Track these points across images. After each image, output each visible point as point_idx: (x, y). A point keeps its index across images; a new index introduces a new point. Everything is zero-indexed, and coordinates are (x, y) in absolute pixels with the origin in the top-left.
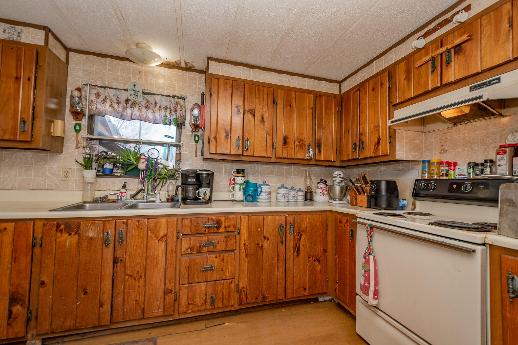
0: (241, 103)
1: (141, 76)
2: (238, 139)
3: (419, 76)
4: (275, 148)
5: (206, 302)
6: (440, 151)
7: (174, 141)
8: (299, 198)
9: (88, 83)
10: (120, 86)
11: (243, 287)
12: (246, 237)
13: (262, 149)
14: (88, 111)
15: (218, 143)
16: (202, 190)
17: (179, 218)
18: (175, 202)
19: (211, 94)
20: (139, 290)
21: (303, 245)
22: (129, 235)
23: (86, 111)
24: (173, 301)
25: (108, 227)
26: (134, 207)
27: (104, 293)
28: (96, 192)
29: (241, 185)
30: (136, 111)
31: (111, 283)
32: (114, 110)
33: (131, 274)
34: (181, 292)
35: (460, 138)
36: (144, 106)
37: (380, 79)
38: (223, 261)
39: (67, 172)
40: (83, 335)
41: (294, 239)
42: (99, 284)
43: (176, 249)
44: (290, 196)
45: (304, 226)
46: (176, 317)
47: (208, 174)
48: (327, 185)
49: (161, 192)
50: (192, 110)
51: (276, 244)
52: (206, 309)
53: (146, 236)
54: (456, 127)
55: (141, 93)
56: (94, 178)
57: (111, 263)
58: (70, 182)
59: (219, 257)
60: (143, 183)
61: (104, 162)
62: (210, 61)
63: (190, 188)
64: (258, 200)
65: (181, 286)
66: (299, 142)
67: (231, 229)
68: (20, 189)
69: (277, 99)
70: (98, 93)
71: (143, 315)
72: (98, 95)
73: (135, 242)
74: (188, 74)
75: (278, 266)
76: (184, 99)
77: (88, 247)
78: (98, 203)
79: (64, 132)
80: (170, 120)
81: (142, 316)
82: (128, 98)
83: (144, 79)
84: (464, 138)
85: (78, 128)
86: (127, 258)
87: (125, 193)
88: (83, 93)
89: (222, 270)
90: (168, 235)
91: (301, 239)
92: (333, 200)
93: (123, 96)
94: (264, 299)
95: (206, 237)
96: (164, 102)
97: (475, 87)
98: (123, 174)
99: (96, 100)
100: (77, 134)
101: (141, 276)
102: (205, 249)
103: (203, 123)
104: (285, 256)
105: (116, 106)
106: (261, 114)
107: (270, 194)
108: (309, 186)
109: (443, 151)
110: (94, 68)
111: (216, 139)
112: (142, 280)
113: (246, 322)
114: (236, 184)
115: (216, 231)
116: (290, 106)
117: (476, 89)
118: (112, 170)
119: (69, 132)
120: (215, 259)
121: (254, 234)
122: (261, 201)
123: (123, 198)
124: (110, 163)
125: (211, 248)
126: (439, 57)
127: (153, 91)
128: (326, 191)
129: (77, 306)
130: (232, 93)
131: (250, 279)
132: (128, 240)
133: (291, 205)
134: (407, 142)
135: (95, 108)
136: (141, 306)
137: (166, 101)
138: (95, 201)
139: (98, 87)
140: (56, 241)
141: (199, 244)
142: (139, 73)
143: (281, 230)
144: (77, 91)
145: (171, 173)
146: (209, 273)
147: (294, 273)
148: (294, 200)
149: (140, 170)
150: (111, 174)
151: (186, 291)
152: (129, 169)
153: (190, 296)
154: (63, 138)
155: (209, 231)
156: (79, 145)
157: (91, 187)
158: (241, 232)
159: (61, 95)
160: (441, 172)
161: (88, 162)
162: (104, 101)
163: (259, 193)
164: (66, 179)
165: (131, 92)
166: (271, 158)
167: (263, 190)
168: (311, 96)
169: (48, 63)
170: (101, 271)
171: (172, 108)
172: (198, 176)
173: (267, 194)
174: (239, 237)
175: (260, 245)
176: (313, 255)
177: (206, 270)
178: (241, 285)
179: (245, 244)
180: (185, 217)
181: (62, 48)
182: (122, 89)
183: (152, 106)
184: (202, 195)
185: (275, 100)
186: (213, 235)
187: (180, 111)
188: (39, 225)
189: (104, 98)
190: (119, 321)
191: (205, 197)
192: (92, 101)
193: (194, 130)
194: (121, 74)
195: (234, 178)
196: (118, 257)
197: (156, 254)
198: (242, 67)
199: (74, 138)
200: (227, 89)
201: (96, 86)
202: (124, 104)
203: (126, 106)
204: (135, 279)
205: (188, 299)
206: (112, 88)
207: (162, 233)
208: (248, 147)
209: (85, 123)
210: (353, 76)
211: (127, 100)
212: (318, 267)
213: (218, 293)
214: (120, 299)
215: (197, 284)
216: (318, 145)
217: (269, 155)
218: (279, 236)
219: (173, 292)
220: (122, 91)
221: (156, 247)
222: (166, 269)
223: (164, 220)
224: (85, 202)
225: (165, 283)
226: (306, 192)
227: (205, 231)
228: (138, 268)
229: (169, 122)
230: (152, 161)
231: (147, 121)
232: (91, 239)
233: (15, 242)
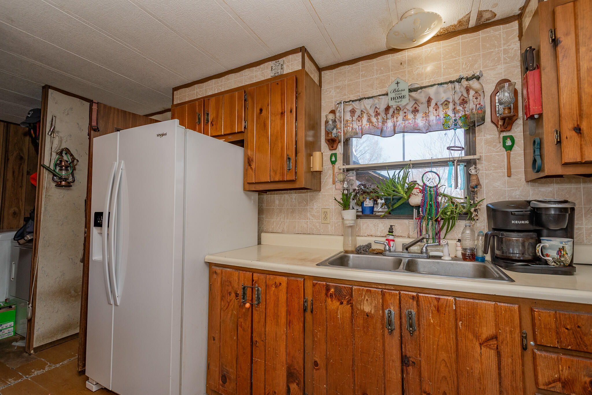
1: (403, 69)
9: (342, 101)
10: (377, 92)
14: (343, 135)
16: (550, 243)
19: (555, 40)
23: (341, 136)
28: (358, 238)
30: (400, 121)
32: (373, 125)
36: (411, 109)
39: (326, 213)
43: (523, 372)
47: (564, 210)
50: (494, 95)
53: (454, 330)
55: (406, 93)
56: (354, 220)
58: (329, 225)
61: (364, 198)
63: (514, 238)
68: (288, 233)
70: (353, 109)
72: (353, 112)
73: (434, 336)
74: (481, 34)
76: (479, 78)
78: (361, 253)
79: (322, 165)
80: (455, 120)
82: (388, 105)
83: (408, 71)
85: (333, 159)
86: (423, 362)
88: (338, 114)
90: (501, 338)
93: (383, 104)
96: (441, 94)
98: (388, 214)
99: (351, 119)
100: (333, 166)
105: (374, 120)
110: (346, 81)
111: (578, 130)
118: (373, 207)
119: (325, 166)
123: (392, 249)
124: (370, 200)
132: (422, 331)
135: (350, 130)
137: (445, 92)
138: (358, 251)
139: (353, 101)
140: (326, 308)
142: (401, 66)
144: (331, 114)
145: (462, 209)
149: (413, 207)
150: (371, 213)
152: (396, 206)
154: (321, 172)
156: (336, 180)
157: (351, 232)
161: (346, 200)
162: (360, 118)
164: (326, 222)
165: (393, 95)
171: (457, 100)
172: (535, 213)
181: (315, 68)
182: (380, 95)
183: (422, 108)
184: (551, 253)
187: (475, 100)
188: (308, 283)
189: (360, 113)
191: (562, 259)
192: (347, 121)
193: (502, 129)
194: (377, 76)
196: (408, 356)
197: (477, 371)
199: (331, 172)
201: (350, 101)
202: (383, 114)
203: (385, 118)
206: (368, 98)
207: (487, 331)
209: (341, 150)
211: (388, 109)
220: (380, 97)
221: (477, 356)
224: (347, 252)
229: (454, 124)
230: (430, 191)
231: (416, 131)
232: (367, 316)
233: (288, 302)
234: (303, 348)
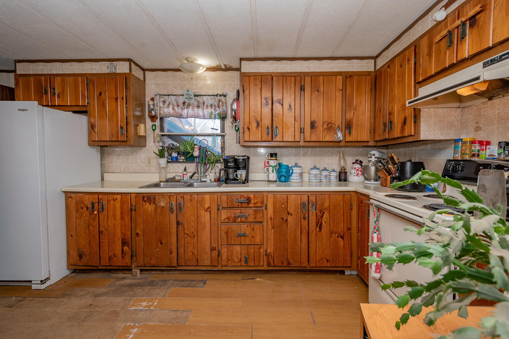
0: (269, 95)
1: (193, 82)
2: (268, 128)
3: (439, 51)
4: (304, 132)
5: (241, 260)
6: (475, 128)
7: (219, 132)
8: (332, 179)
9: (158, 93)
10: (179, 92)
11: (270, 253)
12: (271, 212)
13: (291, 134)
14: (159, 115)
15: (250, 132)
16: (239, 172)
17: (218, 194)
18: (221, 182)
19: (244, 90)
20: (194, 246)
21: (325, 222)
22: (185, 206)
24: (217, 256)
25: (172, 200)
26: (191, 185)
27: (172, 245)
28: (168, 174)
29: (274, 167)
30: (190, 110)
31: (176, 238)
32: (175, 112)
33: (188, 233)
34: (222, 250)
35: (495, 113)
36: (196, 105)
37: (407, 54)
38: (253, 230)
39: (149, 160)
40: (162, 271)
41: (316, 215)
42: (169, 238)
43: (218, 218)
44: (322, 176)
45: (327, 205)
46: (220, 268)
47: (244, 159)
48: (362, 166)
49: (210, 174)
50: (232, 105)
51: (299, 219)
52: (241, 266)
53: (196, 207)
54: (492, 101)
55: (193, 96)
56: (165, 164)
57: (175, 225)
58: (152, 167)
59: (250, 227)
60: (197, 166)
61: (172, 152)
62: (242, 62)
63: (231, 171)
64: (290, 180)
65: (222, 246)
66: (328, 125)
67: (259, 205)
68: (124, 172)
69: (304, 86)
70: (164, 100)
71: (198, 263)
72: (164, 102)
73: (189, 211)
74: (228, 73)
75: (301, 238)
76: (225, 96)
77: (161, 213)
78: (169, 182)
79: (145, 132)
80: (215, 115)
81: (196, 264)
82: (184, 101)
83: (195, 84)
84: (498, 114)
85: (154, 128)
86: (185, 222)
87: (186, 174)
88: (155, 102)
89: (253, 237)
90: (211, 207)
91: (324, 216)
92: (368, 181)
93: (181, 100)
94: (289, 264)
95: (239, 210)
96: (209, 101)
97: (487, 62)
98: (185, 160)
99: (163, 106)
100: (154, 132)
101: (194, 236)
102: (239, 220)
103: (239, 116)
104: (307, 230)
105: (176, 108)
106: (289, 102)
107: (301, 175)
108: (344, 167)
109: (478, 129)
110: (161, 81)
111: (249, 129)
112: (195, 238)
113: (273, 280)
114: (270, 166)
115: (246, 206)
116: (318, 91)
117: (488, 65)
118: (177, 157)
119: (149, 131)
120: (247, 228)
121: (278, 209)
122: (292, 181)
123: (184, 179)
124: (175, 153)
125: (243, 219)
126: (456, 30)
127: (202, 92)
128: (361, 171)
129: (157, 251)
130: (261, 86)
131: (276, 247)
132: (185, 210)
133: (323, 185)
134: (436, 121)
135: (163, 112)
136: (195, 257)
137: (211, 99)
138: (167, 181)
139: (164, 95)
140: (143, 208)
141: (234, 216)
142: (191, 80)
143: (304, 207)
144: (151, 100)
145: (217, 158)
146: (243, 238)
147: (316, 245)
148: (326, 180)
149: (195, 157)
150: (176, 161)
151: (226, 250)
152: (188, 156)
153: (229, 254)
154: (145, 136)
155: (241, 206)
156: (155, 141)
157: (164, 171)
158: (268, 208)
159: (142, 105)
160: (472, 152)
161: (161, 153)
162: (168, 106)
163: (290, 174)
164: (149, 165)
165: (186, 96)
166: (300, 142)
167: (294, 172)
168: (340, 78)
169: (132, 84)
170: (170, 230)
171: (216, 105)
172: (236, 161)
173: (297, 175)
174: (266, 211)
175: (285, 219)
176: (336, 232)
177: (240, 236)
178: (269, 251)
179: (271, 218)
180: (223, 194)
181: (140, 70)
182: (180, 95)
183: (201, 105)
184: (239, 176)
185: (303, 87)
186: (245, 209)
187: (222, 107)
188: (133, 196)
189: (168, 103)
190: (182, 265)
191: (242, 178)
192: (161, 107)
193: (234, 121)
194: (179, 82)
195: (268, 161)
196: (179, 221)
197: (204, 221)
198: (270, 61)
199: (152, 135)
200: (257, 84)
201: (163, 95)
202: (182, 106)
203: (183, 108)
204: (191, 237)
205: (227, 256)
206: (173, 95)
207: (207, 206)
208: (276, 133)
209: (158, 123)
210: (387, 51)
211: (184, 103)
212: (341, 242)
213: (250, 254)
214: (182, 250)
215: (234, 246)
216: (349, 126)
217: (297, 139)
218: (302, 213)
219: (217, 250)
220: (180, 96)
221: (203, 215)
222: (211, 233)
223: (207, 197)
224: (161, 182)
225: (211, 243)
226: (340, 173)
227: (238, 205)
228: (192, 230)
229: (214, 117)
230: (203, 149)
231: (198, 117)
232: (162, 207)
233: (122, 207)
234: (130, 228)
